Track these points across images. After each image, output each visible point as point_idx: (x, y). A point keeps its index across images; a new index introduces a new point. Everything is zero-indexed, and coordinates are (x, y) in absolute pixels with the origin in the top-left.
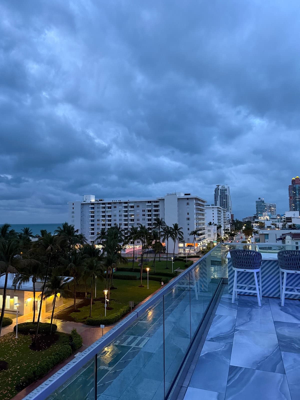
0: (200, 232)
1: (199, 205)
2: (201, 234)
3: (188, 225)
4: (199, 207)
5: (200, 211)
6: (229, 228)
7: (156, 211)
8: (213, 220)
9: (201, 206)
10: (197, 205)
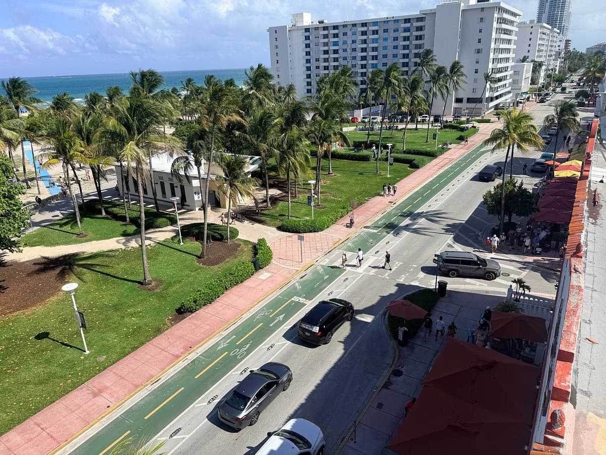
0: (498, 75)
1: (505, 21)
2: (500, 80)
3: (477, 62)
4: (504, 26)
5: (504, 33)
6: (556, 66)
7: (419, 38)
8: (529, 52)
9: (507, 24)
10: (499, 22)
